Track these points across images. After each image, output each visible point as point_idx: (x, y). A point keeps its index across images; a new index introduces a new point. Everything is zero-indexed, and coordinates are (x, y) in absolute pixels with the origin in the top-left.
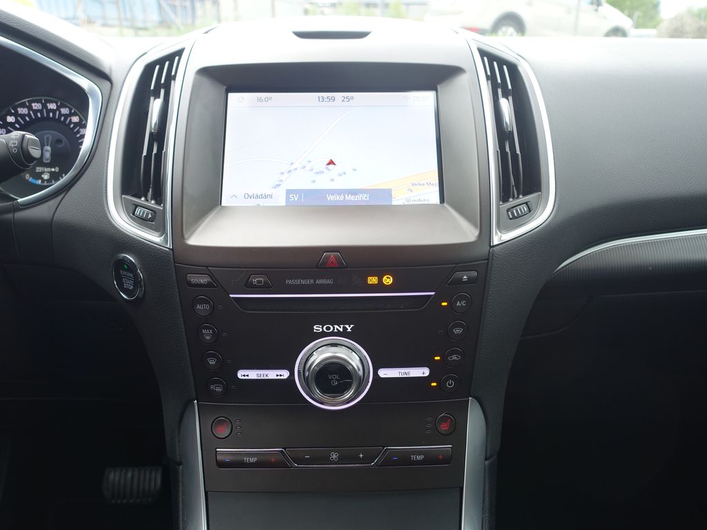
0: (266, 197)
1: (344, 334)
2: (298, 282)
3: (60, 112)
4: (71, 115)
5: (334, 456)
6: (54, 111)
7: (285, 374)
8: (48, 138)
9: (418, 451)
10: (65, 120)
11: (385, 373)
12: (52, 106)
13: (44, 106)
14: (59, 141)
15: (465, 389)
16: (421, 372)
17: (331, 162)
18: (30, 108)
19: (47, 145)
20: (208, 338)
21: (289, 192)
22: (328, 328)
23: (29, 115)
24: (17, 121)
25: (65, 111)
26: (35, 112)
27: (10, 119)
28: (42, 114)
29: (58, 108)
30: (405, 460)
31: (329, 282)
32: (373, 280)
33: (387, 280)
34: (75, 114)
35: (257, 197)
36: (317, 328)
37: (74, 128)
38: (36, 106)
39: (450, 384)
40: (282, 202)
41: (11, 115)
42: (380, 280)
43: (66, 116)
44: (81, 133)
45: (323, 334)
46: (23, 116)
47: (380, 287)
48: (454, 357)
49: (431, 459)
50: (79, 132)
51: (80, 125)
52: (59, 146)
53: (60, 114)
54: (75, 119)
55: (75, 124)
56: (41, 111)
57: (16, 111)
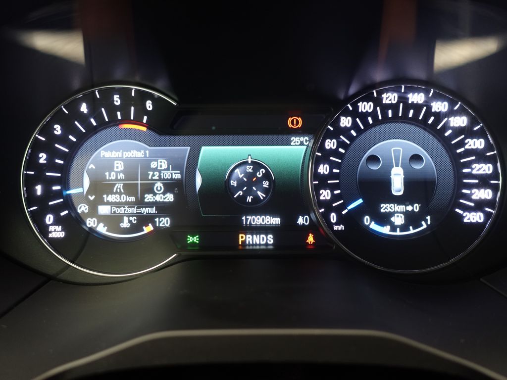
3: (429, 108)
4: (451, 113)
6: (417, 107)
8: (397, 154)
10: (437, 122)
12: (417, 98)
13: (403, 98)
14: (416, 158)
18: (378, 102)
19: (397, 165)
23: (374, 114)
24: (354, 125)
25: (439, 107)
26: (386, 108)
27: (346, 122)
28: (395, 113)
29: (428, 102)
34: (461, 112)
37: (453, 136)
38: (390, 98)
41: (346, 113)
43: (440, 116)
44: (467, 147)
46: (364, 116)
50: (462, 144)
51: (467, 132)
52: (418, 167)
53: (429, 113)
54: (460, 121)
55: (458, 131)
56: (395, 107)
57: (356, 107)
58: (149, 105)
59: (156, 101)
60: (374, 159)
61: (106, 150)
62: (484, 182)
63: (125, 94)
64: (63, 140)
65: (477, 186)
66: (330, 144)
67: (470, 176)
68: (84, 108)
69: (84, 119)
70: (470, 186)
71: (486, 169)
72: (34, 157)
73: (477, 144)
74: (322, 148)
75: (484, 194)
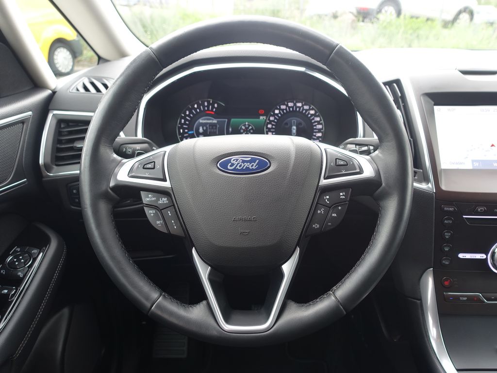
0: (461, 163)
3: (303, 108)
4: (310, 109)
6: (300, 108)
7: (483, 256)
8: (294, 122)
10: (306, 112)
12: (299, 105)
13: (295, 104)
14: (300, 124)
17: (493, 145)
18: (287, 105)
19: (294, 125)
20: (447, 237)
21: (473, 161)
23: (286, 109)
24: (280, 113)
25: (306, 107)
26: (289, 108)
27: (277, 112)
28: (293, 109)
29: (303, 106)
34: (313, 109)
35: (457, 164)
37: (311, 117)
38: (290, 104)
40: (470, 167)
41: (277, 109)
43: (307, 110)
44: (315, 120)
46: (283, 110)
50: (313, 119)
51: (315, 115)
52: (300, 126)
53: (303, 109)
54: (312, 112)
55: (312, 115)
56: (293, 107)
57: (280, 107)
58: (216, 105)
59: (218, 104)
60: (286, 124)
61: (203, 120)
62: (319, 131)
63: (208, 102)
64: (189, 116)
65: (318, 132)
66: (272, 118)
67: (316, 129)
68: (196, 106)
69: (195, 109)
70: (316, 132)
71: (320, 127)
72: (181, 121)
73: (318, 119)
74: (269, 119)
75: (319, 135)
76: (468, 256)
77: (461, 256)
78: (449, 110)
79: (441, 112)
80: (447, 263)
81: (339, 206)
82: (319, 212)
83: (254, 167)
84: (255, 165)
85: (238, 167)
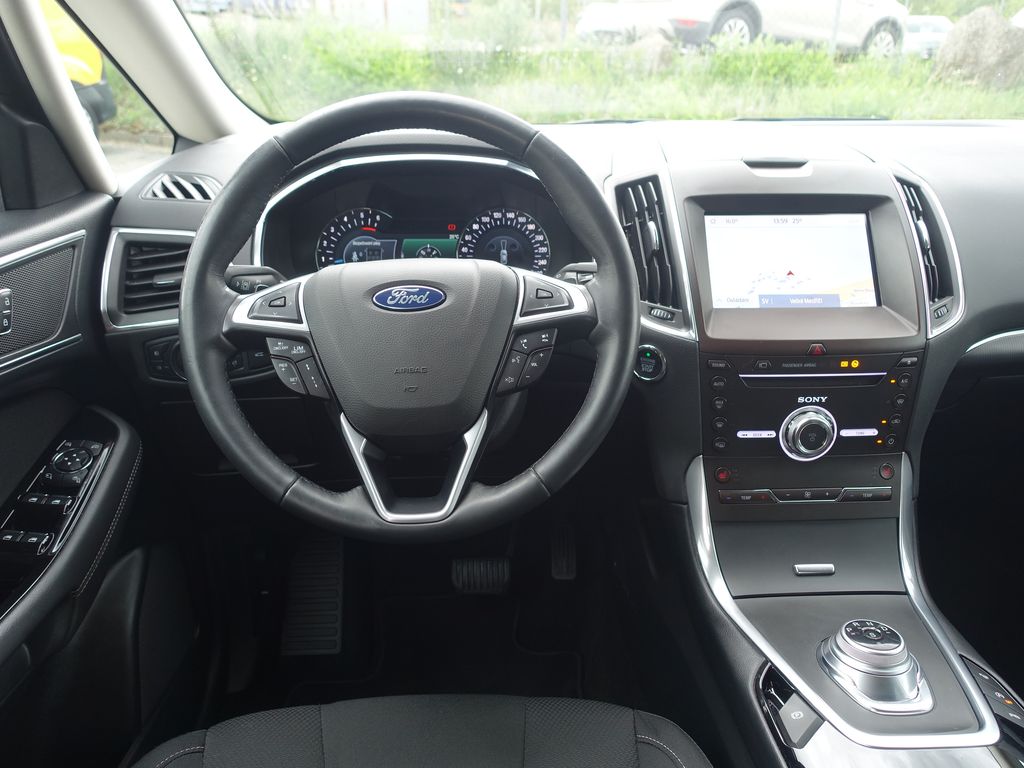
0: (743, 301)
1: (820, 404)
2: (791, 365)
3: (517, 220)
4: (527, 223)
5: (808, 494)
6: (512, 220)
7: (772, 434)
8: (504, 243)
9: (868, 490)
10: (522, 227)
11: (845, 433)
12: (511, 215)
13: (504, 215)
14: (514, 246)
15: (902, 445)
16: (872, 432)
17: (790, 273)
18: (492, 217)
19: (504, 248)
20: (719, 407)
21: (761, 297)
22: (809, 400)
23: (490, 223)
24: (480, 228)
25: (522, 220)
26: (496, 220)
27: (476, 227)
28: (501, 222)
29: (516, 217)
30: (859, 498)
31: (813, 365)
32: (844, 364)
33: (855, 364)
34: (532, 223)
35: (737, 301)
36: (801, 400)
37: (529, 234)
38: (497, 215)
39: (891, 442)
40: (756, 305)
41: (476, 223)
42: (850, 364)
43: (523, 224)
44: (536, 239)
45: (805, 404)
46: (485, 224)
47: (849, 369)
48: (896, 421)
49: (877, 498)
50: (534, 238)
51: (536, 232)
52: (514, 250)
53: (517, 223)
54: (531, 227)
55: (531, 231)
56: (500, 220)
57: (481, 220)
58: (378, 218)
59: (381, 216)
60: (492, 246)
61: (357, 241)
62: (543, 256)
63: (366, 213)
64: (334, 235)
65: (541, 259)
66: (468, 238)
67: (538, 254)
68: (346, 219)
69: (345, 225)
70: (538, 259)
71: (544, 250)
72: (322, 243)
73: (540, 238)
74: (463, 239)
75: (543, 262)
76: (751, 434)
77: (740, 434)
78: (728, 221)
79: (715, 225)
80: (722, 446)
81: (540, 352)
82: (513, 361)
83: (423, 301)
84: (424, 298)
85: (401, 301)
